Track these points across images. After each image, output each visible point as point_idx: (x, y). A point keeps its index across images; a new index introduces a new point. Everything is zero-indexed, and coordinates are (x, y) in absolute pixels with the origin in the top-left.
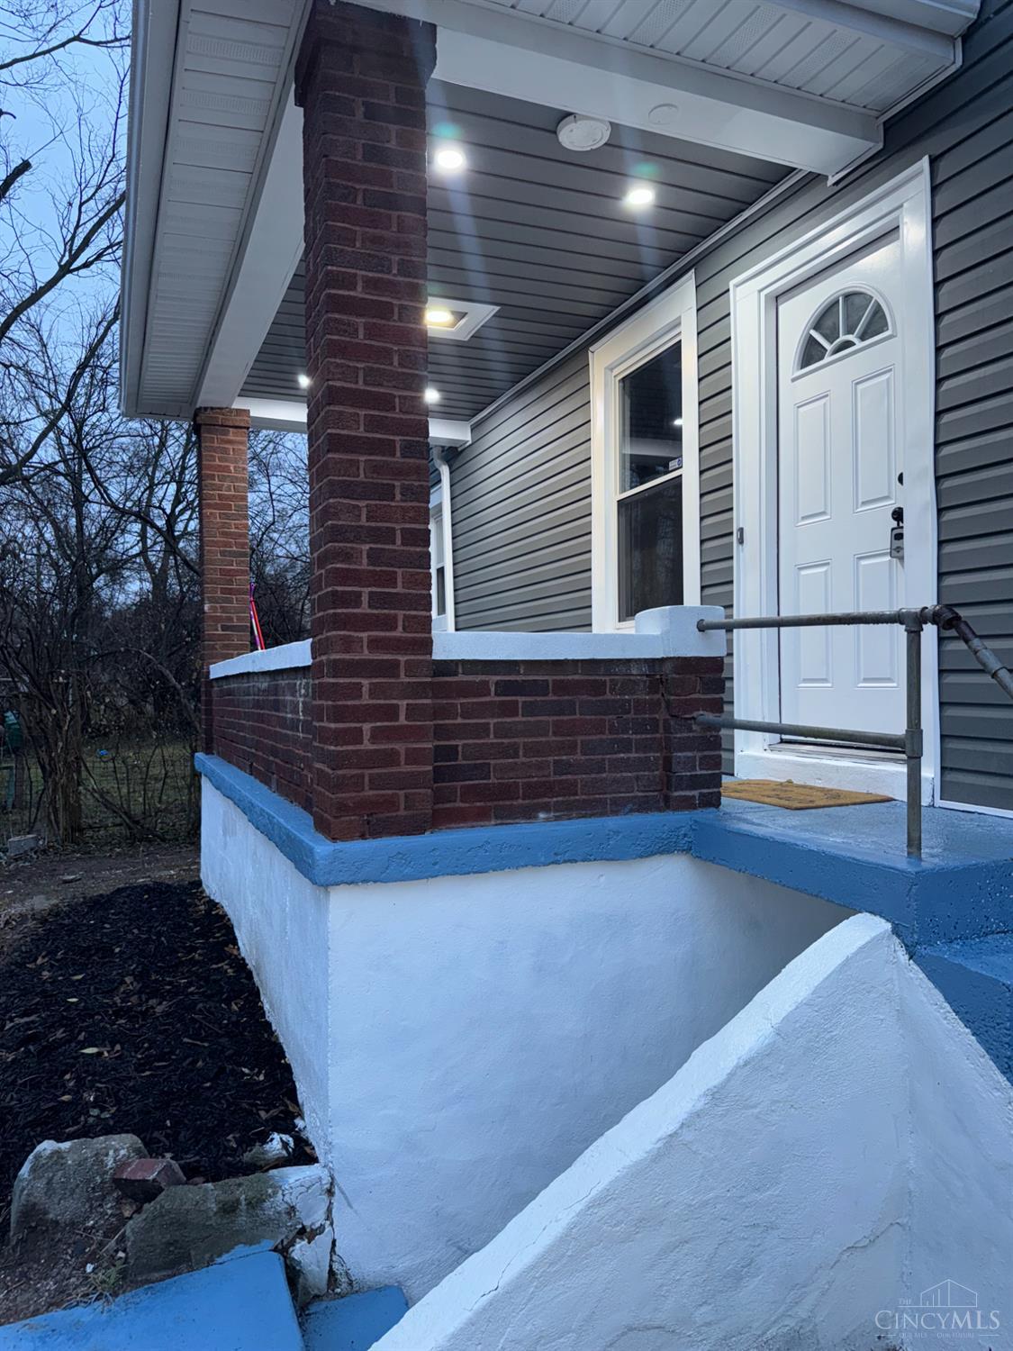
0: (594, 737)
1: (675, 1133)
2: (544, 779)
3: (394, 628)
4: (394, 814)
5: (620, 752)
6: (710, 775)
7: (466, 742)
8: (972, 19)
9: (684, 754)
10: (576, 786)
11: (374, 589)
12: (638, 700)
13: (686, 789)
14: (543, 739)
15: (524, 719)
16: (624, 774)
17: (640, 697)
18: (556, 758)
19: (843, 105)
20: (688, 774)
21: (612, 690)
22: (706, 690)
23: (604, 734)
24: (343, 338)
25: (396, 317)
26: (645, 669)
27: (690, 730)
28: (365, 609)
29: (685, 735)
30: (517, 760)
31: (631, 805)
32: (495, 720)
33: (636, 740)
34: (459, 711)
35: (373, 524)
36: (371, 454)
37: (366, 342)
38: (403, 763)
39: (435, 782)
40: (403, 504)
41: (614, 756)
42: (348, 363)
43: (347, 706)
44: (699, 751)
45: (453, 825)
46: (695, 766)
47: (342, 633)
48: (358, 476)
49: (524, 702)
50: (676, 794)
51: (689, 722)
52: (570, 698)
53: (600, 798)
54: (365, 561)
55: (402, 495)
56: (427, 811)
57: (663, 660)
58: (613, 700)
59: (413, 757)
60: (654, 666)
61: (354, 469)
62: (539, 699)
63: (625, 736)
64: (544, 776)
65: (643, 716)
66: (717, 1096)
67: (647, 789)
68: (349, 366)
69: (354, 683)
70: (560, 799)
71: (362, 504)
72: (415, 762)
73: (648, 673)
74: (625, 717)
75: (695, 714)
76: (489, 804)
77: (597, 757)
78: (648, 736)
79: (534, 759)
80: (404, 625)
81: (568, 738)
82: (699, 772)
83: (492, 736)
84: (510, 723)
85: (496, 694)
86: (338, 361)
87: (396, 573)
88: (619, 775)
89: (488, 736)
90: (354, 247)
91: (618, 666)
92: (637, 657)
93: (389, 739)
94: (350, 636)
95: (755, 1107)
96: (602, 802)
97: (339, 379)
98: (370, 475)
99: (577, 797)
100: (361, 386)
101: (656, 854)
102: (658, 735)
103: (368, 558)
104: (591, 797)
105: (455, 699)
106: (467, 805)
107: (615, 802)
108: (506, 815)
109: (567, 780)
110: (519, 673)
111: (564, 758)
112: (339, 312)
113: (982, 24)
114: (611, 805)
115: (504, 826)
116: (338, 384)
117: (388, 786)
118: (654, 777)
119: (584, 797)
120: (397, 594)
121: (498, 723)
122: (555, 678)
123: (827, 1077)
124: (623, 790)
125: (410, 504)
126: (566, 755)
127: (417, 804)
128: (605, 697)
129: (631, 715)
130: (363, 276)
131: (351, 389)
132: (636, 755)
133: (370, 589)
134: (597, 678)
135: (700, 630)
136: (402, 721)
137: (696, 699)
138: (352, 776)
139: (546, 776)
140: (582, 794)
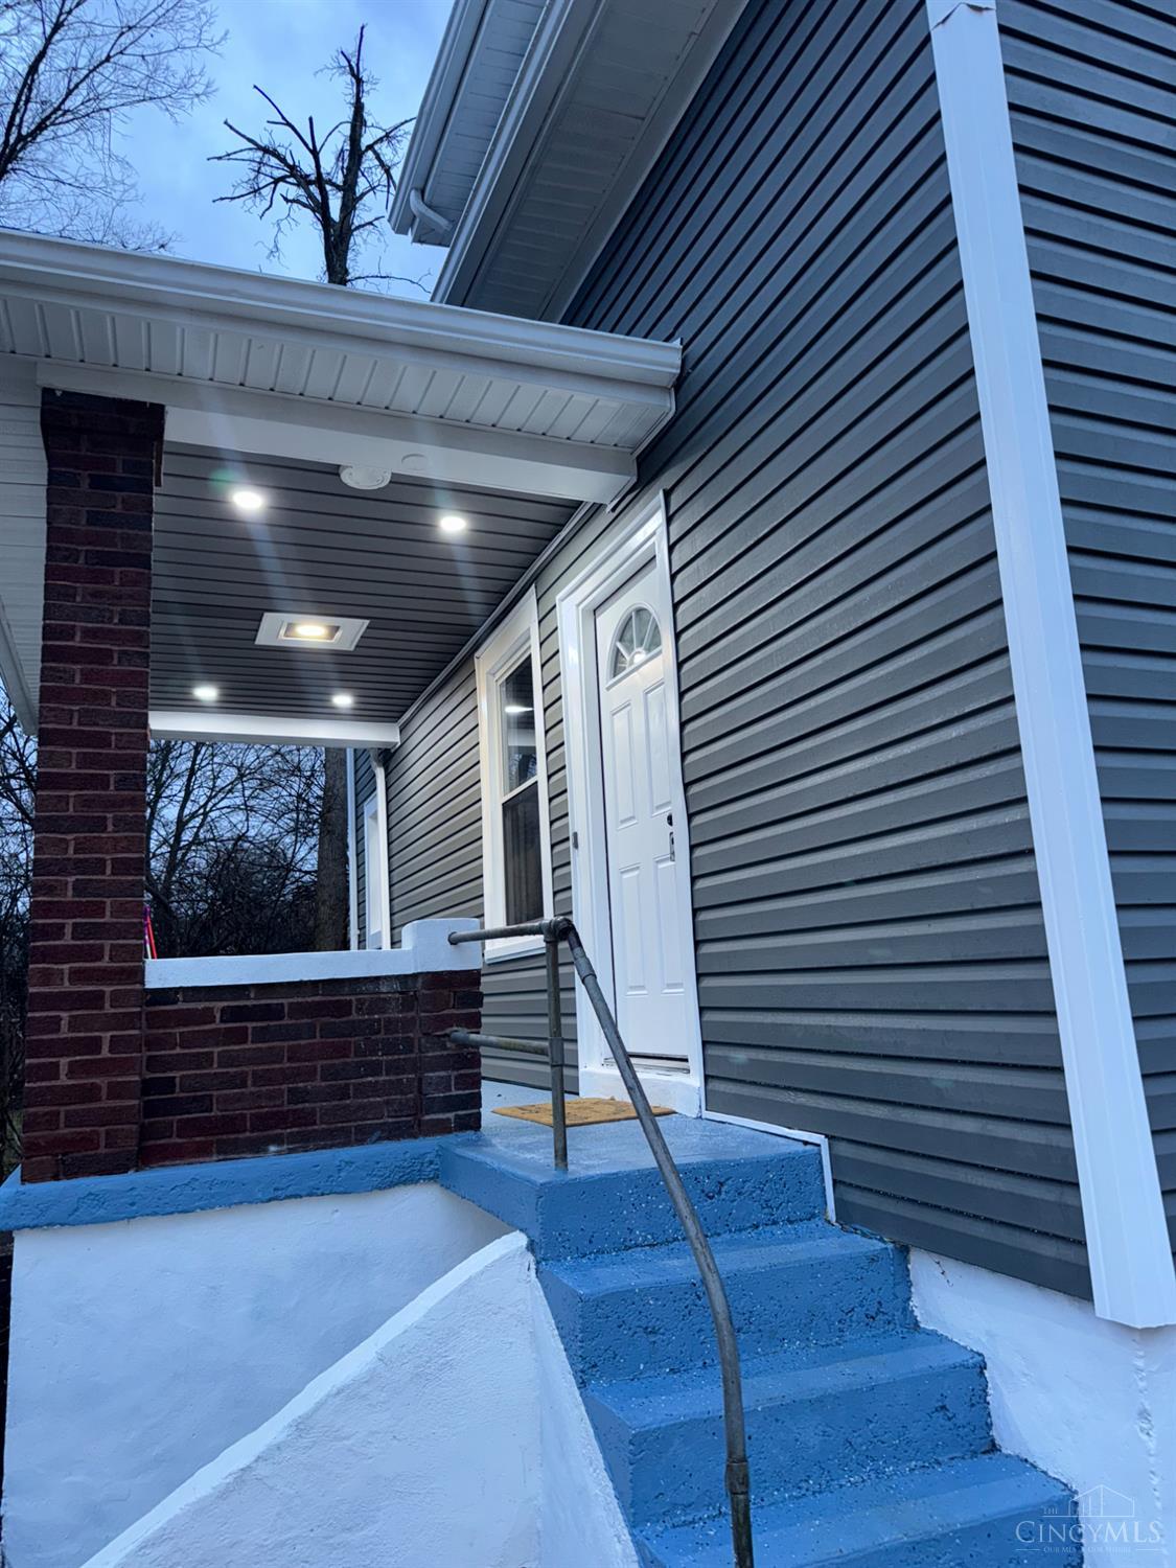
0: (336, 1061)
1: (249, 1467)
2: (275, 1109)
3: (100, 958)
4: (93, 1153)
5: (367, 1076)
6: (468, 1094)
7: (185, 1073)
8: (675, 374)
9: (437, 1074)
10: (315, 1115)
11: (78, 920)
12: (389, 1018)
13: (438, 1112)
14: (277, 1066)
15: (254, 1046)
16: (372, 1099)
17: (392, 1015)
18: (291, 1086)
19: (592, 445)
20: (442, 1095)
21: (359, 1010)
22: (464, 1005)
23: (348, 1057)
24: (58, 684)
25: (115, 662)
26: (396, 986)
27: (446, 1049)
28: (68, 940)
29: (439, 1053)
30: (243, 1090)
31: (379, 1132)
32: (220, 1049)
33: (386, 1061)
34: (178, 1041)
35: (81, 856)
36: (81, 790)
37: (83, 686)
38: (104, 1097)
39: (145, 1117)
40: (116, 835)
41: (360, 1080)
42: (61, 706)
43: (42, 1040)
44: (454, 1069)
45: (167, 1163)
46: (450, 1086)
47: (41, 966)
48: (68, 810)
49: (254, 1028)
50: (427, 1117)
51: (442, 1039)
52: (309, 1021)
53: (343, 1127)
54: (70, 893)
55: (114, 825)
56: (130, 1148)
57: (415, 976)
58: (360, 1021)
59: (116, 1091)
60: (406, 982)
61: (64, 804)
62: (272, 1023)
63: (374, 1058)
64: (275, 1106)
65: (396, 1035)
66: (302, 1426)
67: (399, 1114)
68: (63, 710)
69: (51, 1017)
70: (295, 1129)
71: (69, 837)
72: (119, 1097)
73: (399, 989)
74: (373, 1037)
75: (448, 1031)
76: (210, 1138)
77: (340, 1082)
78: (402, 1057)
79: (264, 1089)
80: (111, 955)
81: (307, 1064)
82: (454, 1093)
83: (215, 1065)
84: (237, 1051)
85: (222, 1021)
86: (52, 705)
87: (104, 903)
88: (365, 1100)
89: (211, 1065)
90: (74, 601)
91: (365, 985)
92: (384, 974)
93: (88, 1074)
94: (49, 969)
95: (347, 1438)
96: (346, 1132)
97: (51, 722)
98: (80, 809)
99: (316, 1127)
100: (75, 726)
101: (396, 1184)
102: (413, 1055)
103: (74, 889)
104: (333, 1126)
105: (172, 1028)
106: (185, 1140)
107: (359, 1129)
108: (229, 1150)
109: (303, 1109)
110: (249, 998)
111: (301, 1085)
112: (54, 661)
113: (686, 378)
114: (356, 1134)
115: (228, 1162)
116: (50, 726)
117: (86, 1123)
118: (407, 1100)
119: (324, 1126)
120: (105, 924)
121: (223, 1051)
122: (291, 1000)
123: (439, 1406)
124: (369, 1117)
125: (121, 834)
126: (303, 1081)
127: (119, 1141)
128: (351, 1018)
129: (382, 1036)
130: (82, 627)
131: (64, 731)
132: (387, 1078)
133: (74, 920)
134: (342, 998)
135: (452, 944)
136: (105, 1053)
137: (447, 1015)
138: (46, 1114)
139: (278, 1106)
140: (322, 1123)
